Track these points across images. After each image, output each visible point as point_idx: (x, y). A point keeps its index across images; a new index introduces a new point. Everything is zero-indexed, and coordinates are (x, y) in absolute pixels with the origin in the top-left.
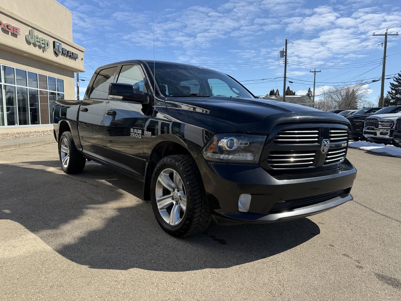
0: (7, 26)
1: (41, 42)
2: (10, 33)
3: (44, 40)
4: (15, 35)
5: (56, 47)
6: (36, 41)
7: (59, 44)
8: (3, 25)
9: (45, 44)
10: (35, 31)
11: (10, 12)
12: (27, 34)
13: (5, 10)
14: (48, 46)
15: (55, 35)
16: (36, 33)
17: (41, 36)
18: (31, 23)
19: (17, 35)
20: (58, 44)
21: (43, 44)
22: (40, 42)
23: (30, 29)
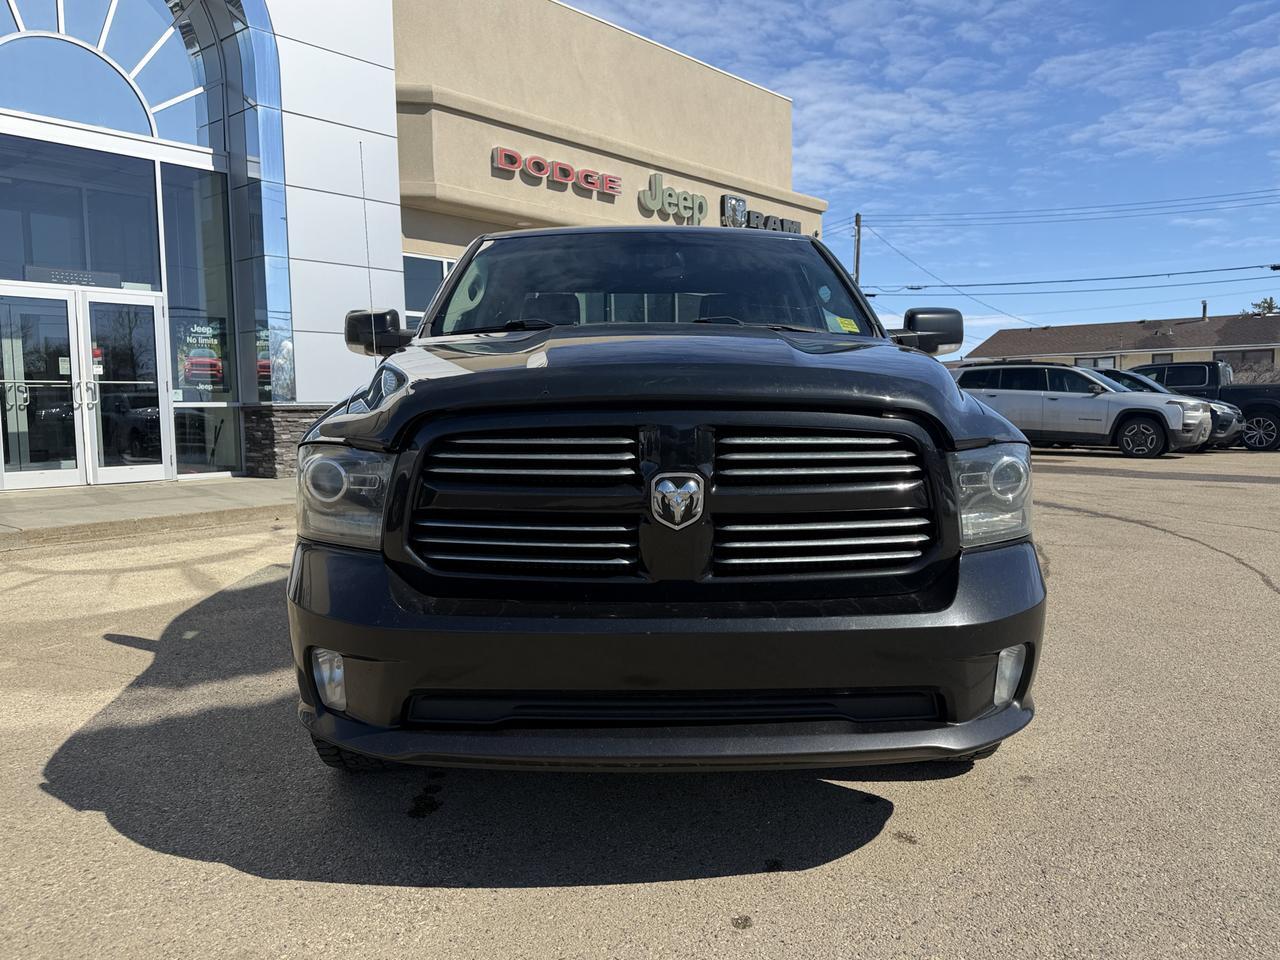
0: (587, 176)
1: (682, 203)
2: (595, 194)
3: (689, 200)
4: (608, 197)
5: (729, 212)
6: (667, 206)
7: (737, 200)
8: (575, 175)
9: (692, 209)
10: (666, 177)
11: (594, 138)
12: (641, 189)
13: (582, 134)
14: (701, 212)
15: (726, 176)
16: (667, 182)
17: (681, 186)
18: (652, 156)
19: (614, 196)
20: (734, 202)
21: (685, 208)
22: (677, 205)
23: (652, 172)
